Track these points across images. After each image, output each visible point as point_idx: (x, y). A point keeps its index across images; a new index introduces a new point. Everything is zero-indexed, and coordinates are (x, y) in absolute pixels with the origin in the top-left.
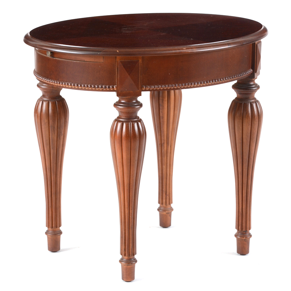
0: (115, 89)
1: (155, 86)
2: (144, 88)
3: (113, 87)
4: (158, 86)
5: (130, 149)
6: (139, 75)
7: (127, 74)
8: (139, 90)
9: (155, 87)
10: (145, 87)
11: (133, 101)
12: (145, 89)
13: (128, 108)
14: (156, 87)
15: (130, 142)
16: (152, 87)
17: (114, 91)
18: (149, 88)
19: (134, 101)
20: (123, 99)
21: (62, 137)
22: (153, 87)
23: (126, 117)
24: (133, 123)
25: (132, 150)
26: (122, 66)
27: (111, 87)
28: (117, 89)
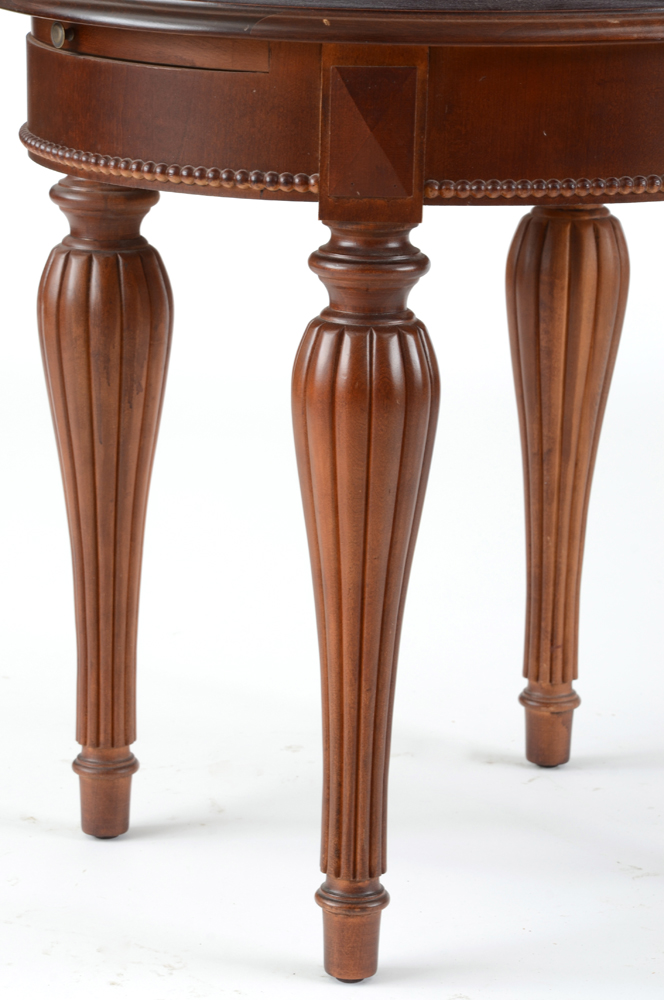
0: (314, 190)
1: (479, 184)
2: (433, 189)
3: (305, 182)
4: (494, 184)
5: (366, 443)
6: (412, 133)
7: (364, 122)
8: (410, 194)
9: (479, 189)
10: (437, 188)
11: (387, 242)
12: (436, 193)
13: (363, 271)
14: (487, 189)
15: (366, 415)
16: (467, 187)
17: (307, 197)
18: (456, 190)
19: (393, 245)
20: (347, 234)
21: (139, 399)
22: (474, 188)
23: (354, 308)
24: (386, 335)
25: (372, 448)
26: (345, 91)
27: (297, 180)
28: (320, 188)
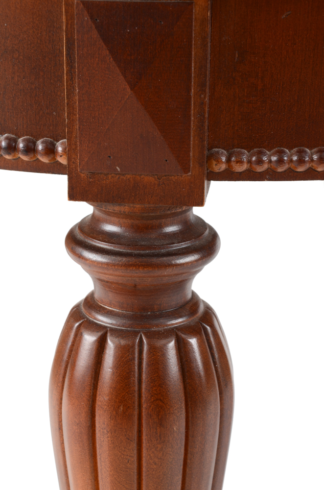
0: (63, 161)
1: (281, 153)
2: (219, 161)
3: (50, 150)
4: (301, 153)
5: (135, 477)
6: (189, 91)
7: (122, 77)
8: (186, 169)
9: (280, 161)
10: (224, 159)
11: (161, 226)
12: (223, 167)
14: (291, 161)
15: (134, 445)
16: (265, 158)
17: (54, 168)
18: (250, 162)
19: (171, 229)
20: (113, 216)
22: (274, 158)
23: (121, 307)
24: (160, 343)
25: (144, 483)
26: (95, 34)
27: (40, 147)
28: (69, 160)
